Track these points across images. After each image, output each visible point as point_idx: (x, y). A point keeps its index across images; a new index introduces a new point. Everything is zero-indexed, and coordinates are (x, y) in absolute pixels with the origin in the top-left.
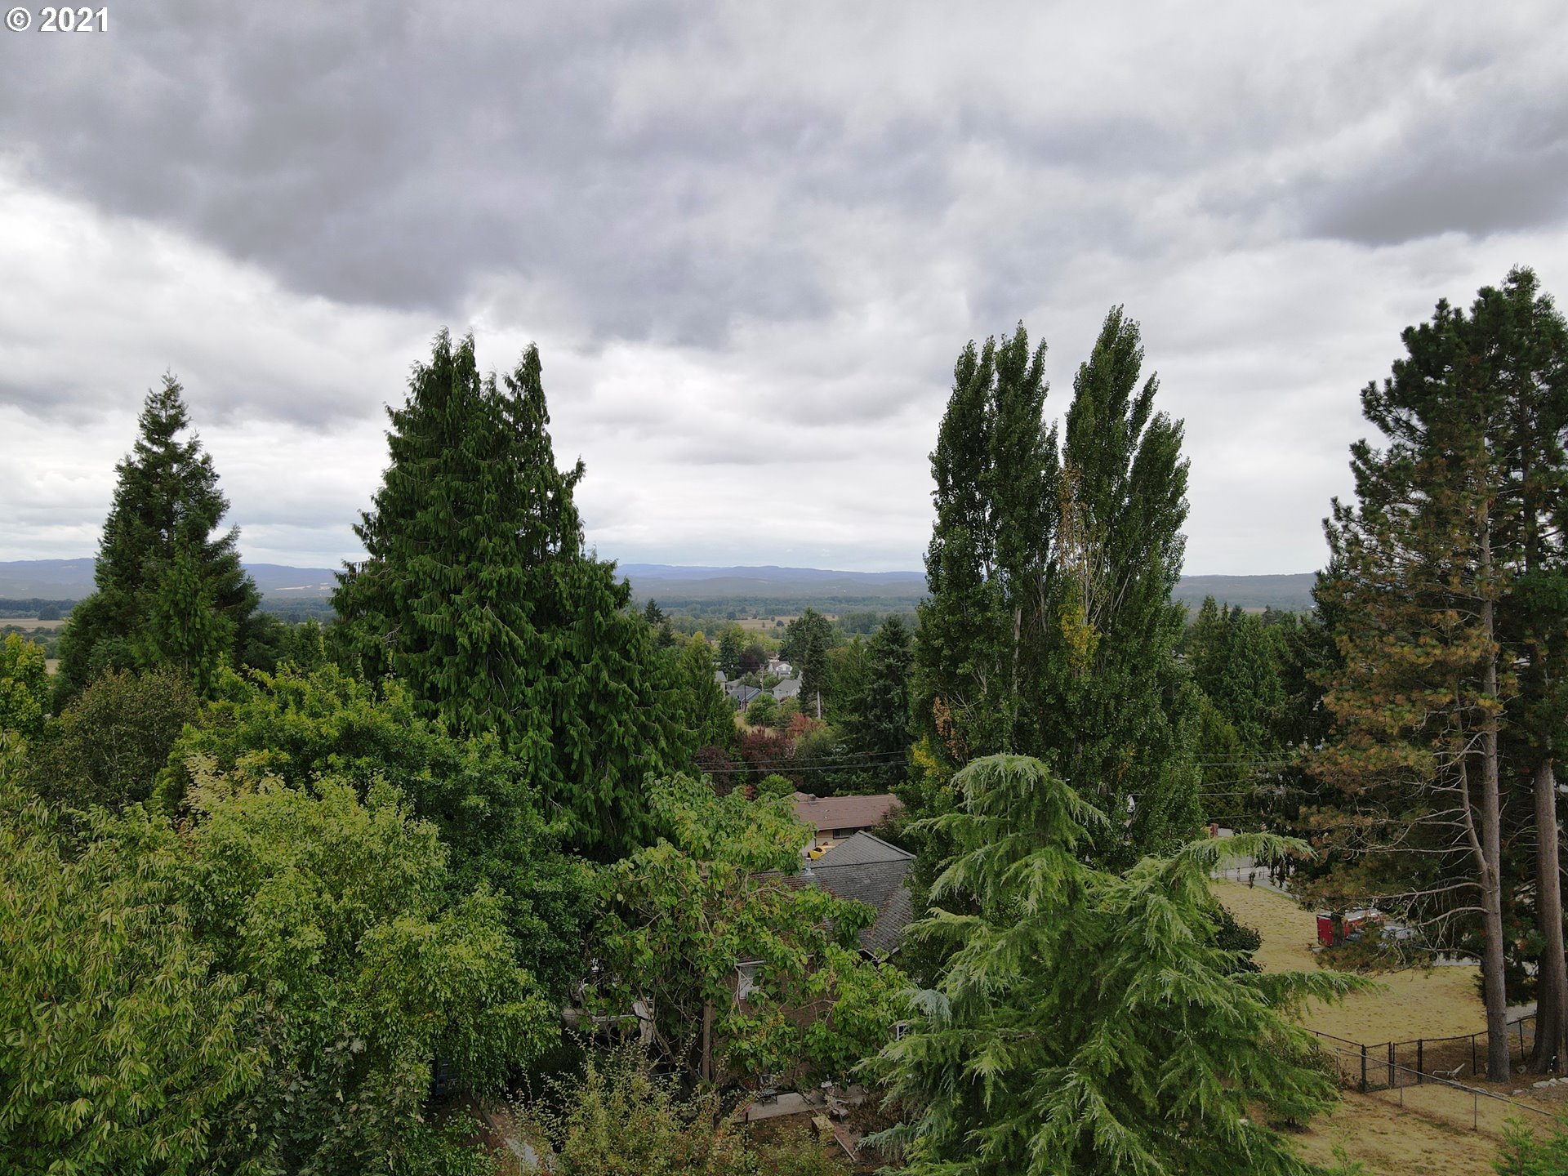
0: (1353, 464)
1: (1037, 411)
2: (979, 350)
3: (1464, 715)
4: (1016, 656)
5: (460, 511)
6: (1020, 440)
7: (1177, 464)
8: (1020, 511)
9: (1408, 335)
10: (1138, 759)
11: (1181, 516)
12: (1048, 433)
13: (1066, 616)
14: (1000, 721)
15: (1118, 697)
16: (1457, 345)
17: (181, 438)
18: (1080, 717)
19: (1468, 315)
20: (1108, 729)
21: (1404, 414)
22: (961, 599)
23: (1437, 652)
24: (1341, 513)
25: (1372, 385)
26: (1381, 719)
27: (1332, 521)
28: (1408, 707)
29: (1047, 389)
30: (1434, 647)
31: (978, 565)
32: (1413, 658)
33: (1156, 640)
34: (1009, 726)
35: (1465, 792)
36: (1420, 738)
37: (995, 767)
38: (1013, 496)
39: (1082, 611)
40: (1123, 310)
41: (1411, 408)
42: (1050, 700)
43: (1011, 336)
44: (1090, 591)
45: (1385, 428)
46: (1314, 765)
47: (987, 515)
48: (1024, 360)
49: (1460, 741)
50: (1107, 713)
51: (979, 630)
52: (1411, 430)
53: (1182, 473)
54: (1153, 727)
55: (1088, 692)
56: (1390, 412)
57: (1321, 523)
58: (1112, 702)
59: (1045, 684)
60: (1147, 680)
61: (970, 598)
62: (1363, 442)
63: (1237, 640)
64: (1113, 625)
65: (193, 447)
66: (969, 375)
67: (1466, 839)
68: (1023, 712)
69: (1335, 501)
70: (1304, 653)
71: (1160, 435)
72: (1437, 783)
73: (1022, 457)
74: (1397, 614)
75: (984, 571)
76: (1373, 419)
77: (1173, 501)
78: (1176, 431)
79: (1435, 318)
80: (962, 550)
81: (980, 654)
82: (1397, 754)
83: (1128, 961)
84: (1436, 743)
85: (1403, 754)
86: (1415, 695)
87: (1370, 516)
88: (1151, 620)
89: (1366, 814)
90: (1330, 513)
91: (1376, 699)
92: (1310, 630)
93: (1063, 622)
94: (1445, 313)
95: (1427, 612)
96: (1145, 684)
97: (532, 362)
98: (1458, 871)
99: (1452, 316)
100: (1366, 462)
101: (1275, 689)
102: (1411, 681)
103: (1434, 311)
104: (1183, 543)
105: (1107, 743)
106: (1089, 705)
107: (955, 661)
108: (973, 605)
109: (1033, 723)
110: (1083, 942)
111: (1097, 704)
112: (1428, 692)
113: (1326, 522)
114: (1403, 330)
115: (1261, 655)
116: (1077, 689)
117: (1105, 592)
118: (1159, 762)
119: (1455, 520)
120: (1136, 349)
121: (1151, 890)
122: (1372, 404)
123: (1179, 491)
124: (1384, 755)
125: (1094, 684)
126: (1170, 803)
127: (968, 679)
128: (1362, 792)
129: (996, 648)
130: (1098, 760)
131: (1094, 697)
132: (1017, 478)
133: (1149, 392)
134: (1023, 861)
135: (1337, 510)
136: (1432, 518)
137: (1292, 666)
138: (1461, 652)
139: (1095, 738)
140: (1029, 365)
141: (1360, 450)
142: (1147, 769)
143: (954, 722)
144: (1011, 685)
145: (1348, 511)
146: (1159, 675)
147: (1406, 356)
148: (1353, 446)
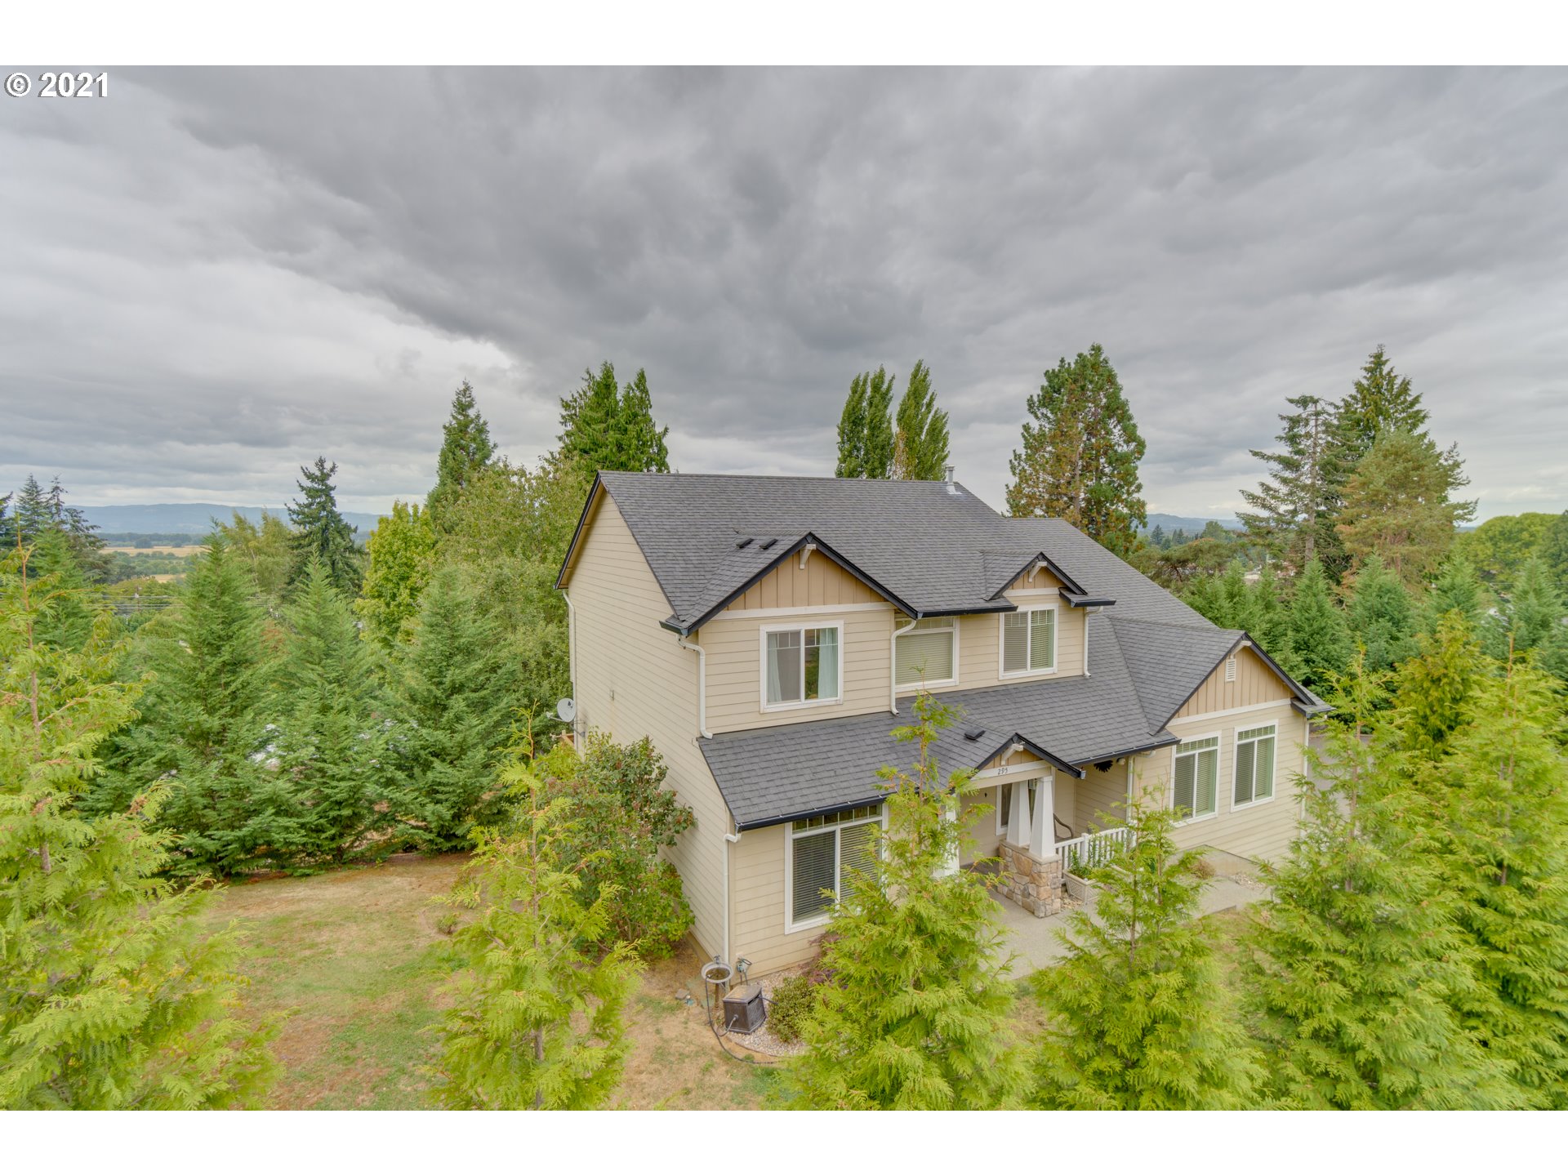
0: (1023, 434)
1: (886, 407)
2: (862, 378)
5: (620, 448)
6: (880, 420)
7: (944, 432)
8: (878, 451)
9: (1047, 373)
12: (888, 417)
16: (1068, 379)
17: (472, 413)
19: (1073, 366)
21: (1044, 410)
24: (1017, 457)
25: (1032, 396)
27: (1013, 461)
29: (892, 397)
38: (875, 445)
40: (923, 362)
41: (1048, 408)
43: (879, 373)
45: (1037, 417)
47: (862, 453)
48: (883, 383)
52: (1048, 418)
53: (945, 439)
56: (1039, 410)
57: (1008, 462)
62: (1027, 424)
65: (478, 417)
66: (857, 389)
69: (1014, 451)
71: (938, 419)
76: (1032, 413)
77: (943, 449)
78: (944, 416)
79: (1059, 367)
87: (1028, 457)
90: (1012, 457)
94: (1063, 364)
97: (642, 377)
99: (1066, 366)
100: (1028, 433)
103: (1058, 363)
113: (1011, 461)
114: (1045, 371)
119: (1064, 459)
120: (927, 379)
122: (1032, 406)
123: (945, 445)
132: (877, 437)
133: (932, 400)
136: (1055, 459)
140: (885, 386)
141: (1026, 428)
145: (1020, 456)
147: (1046, 384)
148: (1024, 426)
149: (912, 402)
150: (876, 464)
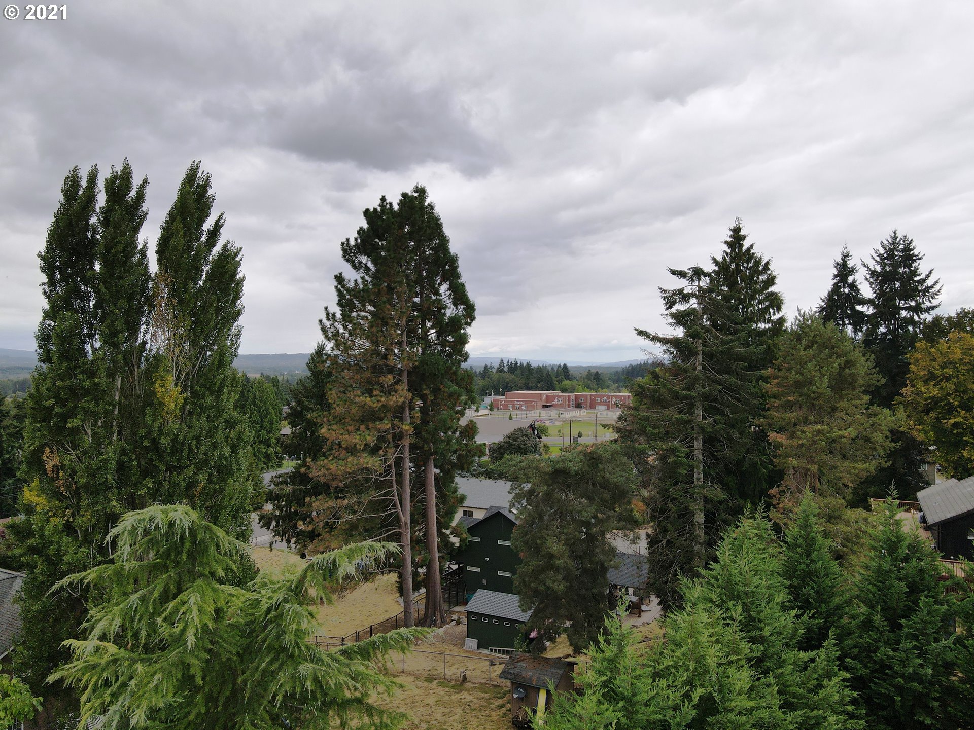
0: (336, 287)
1: (136, 230)
3: (394, 436)
4: (116, 412)
6: (124, 250)
7: (238, 277)
8: (123, 303)
9: (367, 213)
10: (210, 481)
11: (239, 313)
12: (140, 247)
13: (159, 382)
14: (106, 461)
15: (198, 438)
16: (393, 223)
18: (169, 454)
19: (396, 207)
20: (190, 461)
21: (364, 259)
22: (70, 368)
23: (383, 399)
24: (330, 316)
25: (348, 240)
26: (354, 440)
27: (325, 321)
28: (367, 433)
29: (147, 214)
30: (381, 396)
31: (84, 342)
32: (371, 404)
33: (225, 397)
34: (113, 465)
35: (394, 478)
36: (374, 451)
37: (152, 519)
38: (117, 291)
39: (171, 378)
40: (201, 164)
41: (369, 257)
42: (146, 443)
43: (119, 169)
44: (177, 363)
45: (354, 267)
46: (314, 471)
47: (91, 304)
48: (129, 188)
49: (393, 450)
50: (190, 450)
51: (87, 392)
52: (367, 269)
53: (240, 283)
54: (221, 457)
55: (177, 436)
56: (356, 257)
57: (318, 322)
58: (194, 442)
59: (142, 432)
60: (218, 425)
61: (79, 367)
62: (341, 274)
63: (251, 394)
64: (192, 387)
67: (394, 506)
68: (123, 452)
69: (326, 308)
70: (303, 402)
71: (228, 256)
72: (380, 475)
73: (125, 263)
74: (361, 378)
75: (88, 347)
76: (347, 260)
77: (234, 301)
78: (236, 255)
79: (380, 206)
80: (71, 330)
81: (87, 412)
82: (362, 460)
83: (271, 663)
84: (381, 452)
85: (366, 461)
86: (371, 425)
87: (346, 318)
88: (221, 383)
89: (344, 498)
90: (323, 316)
91: (350, 428)
92: (305, 388)
93: (157, 386)
94: (385, 203)
95: (376, 376)
96: (216, 428)
98: (390, 524)
99: (388, 206)
100: (343, 286)
101: (273, 424)
102: (369, 417)
103: (379, 202)
104: (240, 331)
105: (190, 471)
106: (177, 446)
107: (65, 417)
108: (82, 372)
109: (131, 460)
110: (228, 655)
111: (183, 444)
112: (378, 423)
113: (321, 321)
114: (364, 210)
115: (265, 403)
116: (168, 434)
117: (188, 364)
118: (225, 480)
120: (209, 193)
121: (286, 600)
122: (348, 252)
123: (237, 296)
124: (355, 462)
125: (180, 430)
126: (233, 507)
127: (75, 431)
128: (342, 485)
129: (101, 406)
130: (183, 484)
131: (180, 438)
132: (120, 278)
133: (218, 226)
134: (178, 600)
135: (328, 314)
136: (380, 322)
137: (295, 410)
138: (394, 399)
139: (180, 469)
140: (133, 193)
141: (339, 279)
142: (217, 487)
143: (63, 466)
144: (112, 434)
145: (334, 315)
146: (226, 421)
147: (365, 226)
148: (336, 277)
149: (178, 225)
150: (119, 325)
